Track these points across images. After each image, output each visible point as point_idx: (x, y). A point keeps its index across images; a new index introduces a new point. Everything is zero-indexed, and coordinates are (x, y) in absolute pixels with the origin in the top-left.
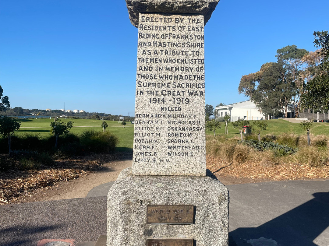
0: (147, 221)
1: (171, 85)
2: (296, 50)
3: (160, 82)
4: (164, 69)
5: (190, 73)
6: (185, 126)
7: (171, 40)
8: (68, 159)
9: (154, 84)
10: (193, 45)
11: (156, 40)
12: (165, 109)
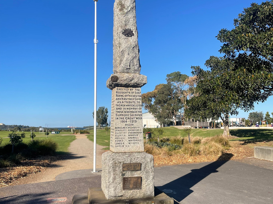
0: (123, 170)
1: (129, 115)
2: (180, 75)
3: (125, 114)
4: (126, 109)
5: (136, 110)
6: (135, 131)
7: (129, 97)
8: (26, 160)
9: (122, 115)
10: (137, 99)
11: (123, 97)
12: (127, 125)
